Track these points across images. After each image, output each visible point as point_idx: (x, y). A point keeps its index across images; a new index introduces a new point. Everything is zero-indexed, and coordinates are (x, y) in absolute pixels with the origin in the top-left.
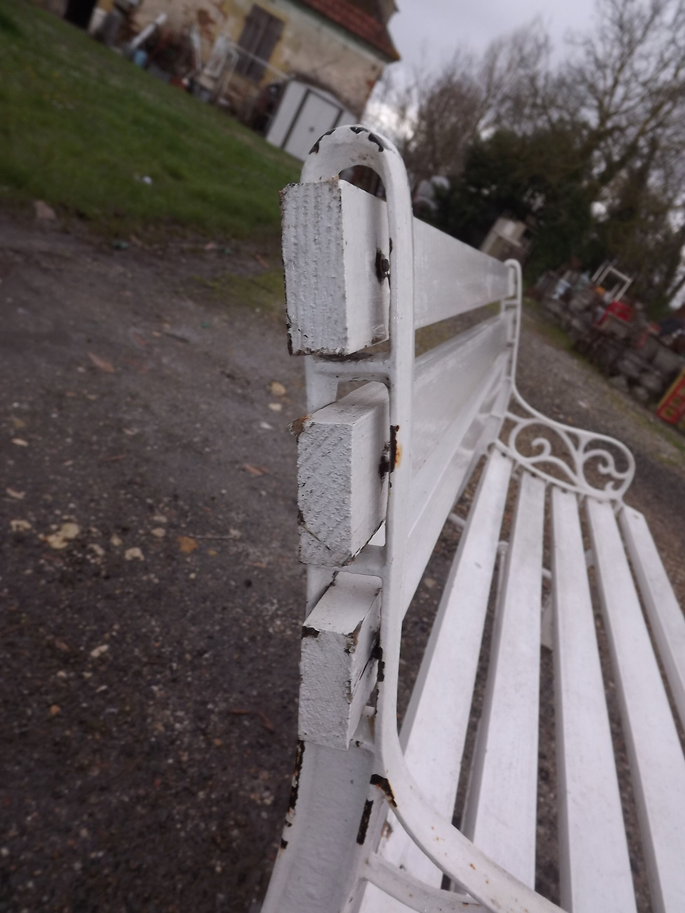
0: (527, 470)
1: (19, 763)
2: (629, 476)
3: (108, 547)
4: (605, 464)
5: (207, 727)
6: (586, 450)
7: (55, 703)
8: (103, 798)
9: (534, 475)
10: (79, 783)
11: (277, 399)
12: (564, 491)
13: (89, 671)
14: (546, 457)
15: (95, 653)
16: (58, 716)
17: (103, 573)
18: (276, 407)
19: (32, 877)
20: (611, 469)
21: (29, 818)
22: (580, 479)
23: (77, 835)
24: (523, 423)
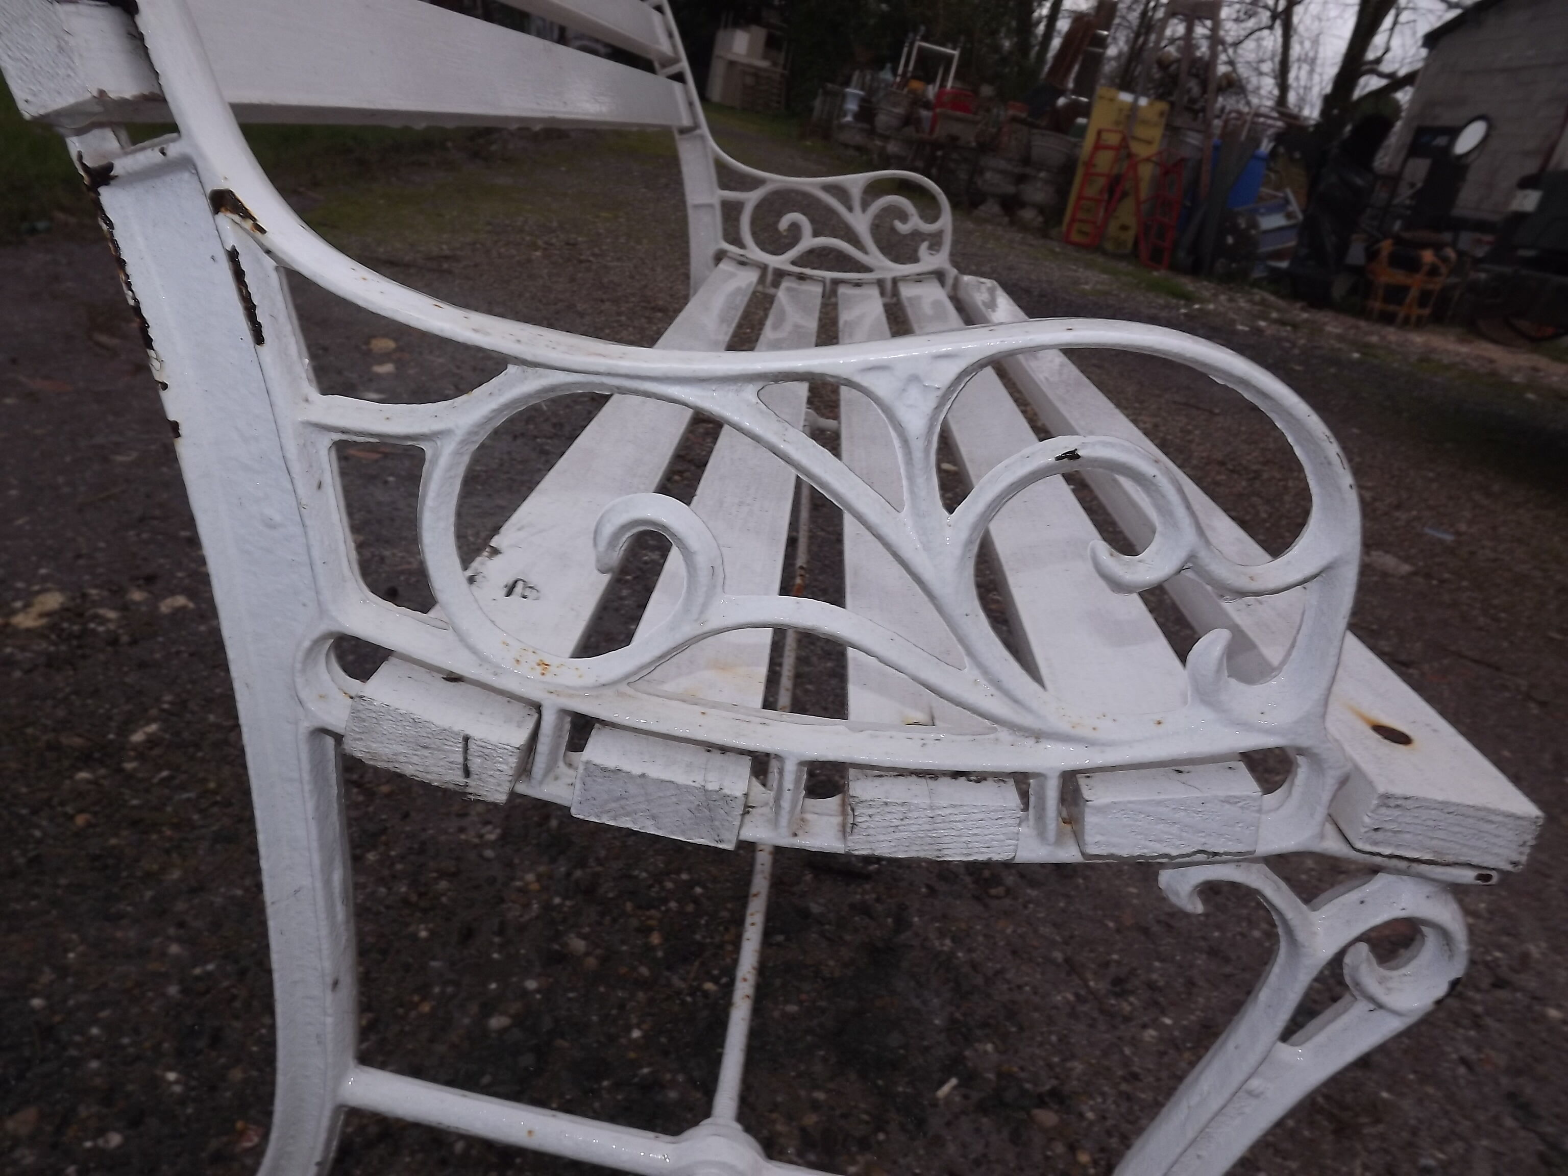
0: (789, 274)
1: (36, 897)
2: (946, 221)
3: (125, 608)
4: (904, 217)
5: (362, 777)
6: (865, 206)
7: (81, 811)
8: (196, 901)
9: (802, 278)
10: (149, 894)
11: (385, 357)
12: (858, 284)
13: (131, 760)
14: (808, 241)
15: (138, 737)
16: (89, 825)
17: (125, 639)
18: (387, 368)
19: (95, 1022)
20: (915, 222)
21: (71, 955)
22: (875, 258)
23: (163, 954)
24: (751, 198)
